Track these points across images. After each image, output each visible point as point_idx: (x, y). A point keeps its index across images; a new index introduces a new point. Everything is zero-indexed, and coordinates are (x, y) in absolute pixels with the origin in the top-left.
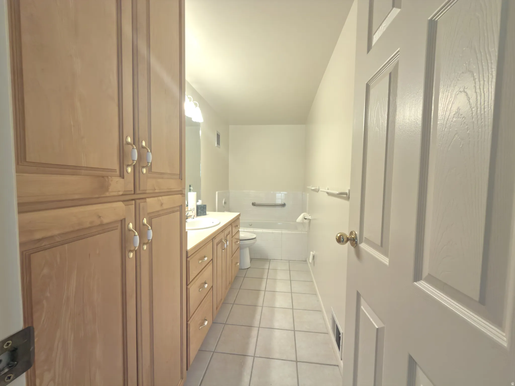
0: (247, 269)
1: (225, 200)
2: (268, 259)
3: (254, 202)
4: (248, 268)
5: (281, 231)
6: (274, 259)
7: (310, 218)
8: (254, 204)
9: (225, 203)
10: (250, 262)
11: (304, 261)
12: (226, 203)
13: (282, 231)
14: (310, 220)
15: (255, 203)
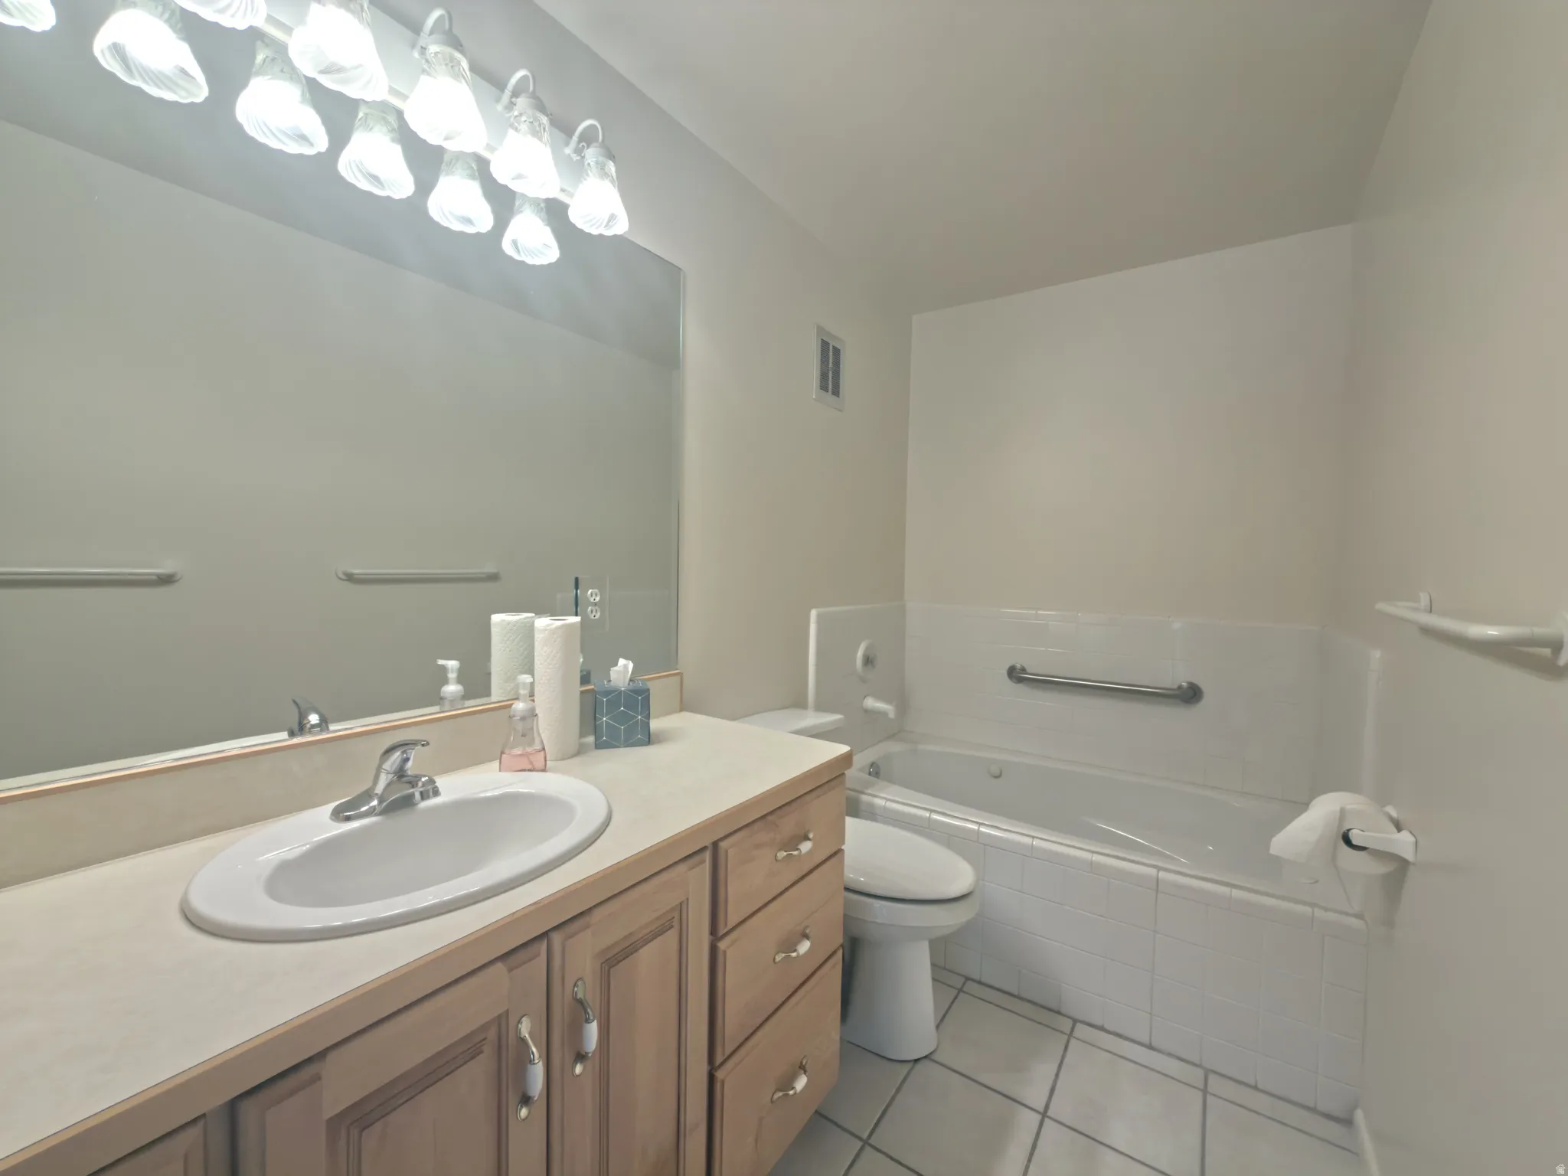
0: (908, 1066)
1: (867, 649)
2: (1059, 1013)
3: (1018, 666)
4: (916, 1061)
5: (1153, 872)
6: (1102, 1029)
7: (1409, 856)
8: (1015, 674)
9: (868, 661)
10: (938, 1027)
11: (1329, 1117)
12: (872, 662)
13: (1159, 869)
14: (1403, 864)
15: (1023, 670)
